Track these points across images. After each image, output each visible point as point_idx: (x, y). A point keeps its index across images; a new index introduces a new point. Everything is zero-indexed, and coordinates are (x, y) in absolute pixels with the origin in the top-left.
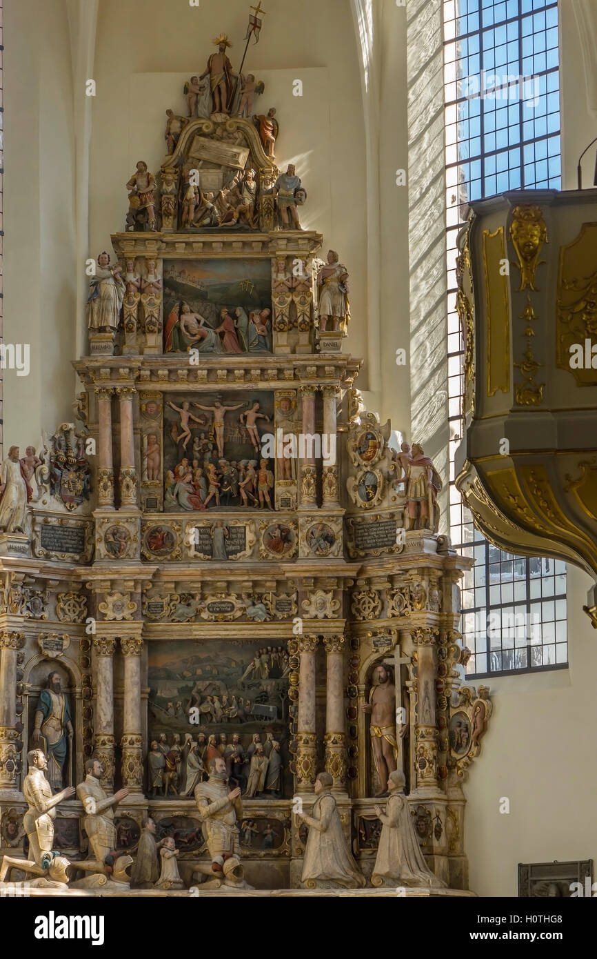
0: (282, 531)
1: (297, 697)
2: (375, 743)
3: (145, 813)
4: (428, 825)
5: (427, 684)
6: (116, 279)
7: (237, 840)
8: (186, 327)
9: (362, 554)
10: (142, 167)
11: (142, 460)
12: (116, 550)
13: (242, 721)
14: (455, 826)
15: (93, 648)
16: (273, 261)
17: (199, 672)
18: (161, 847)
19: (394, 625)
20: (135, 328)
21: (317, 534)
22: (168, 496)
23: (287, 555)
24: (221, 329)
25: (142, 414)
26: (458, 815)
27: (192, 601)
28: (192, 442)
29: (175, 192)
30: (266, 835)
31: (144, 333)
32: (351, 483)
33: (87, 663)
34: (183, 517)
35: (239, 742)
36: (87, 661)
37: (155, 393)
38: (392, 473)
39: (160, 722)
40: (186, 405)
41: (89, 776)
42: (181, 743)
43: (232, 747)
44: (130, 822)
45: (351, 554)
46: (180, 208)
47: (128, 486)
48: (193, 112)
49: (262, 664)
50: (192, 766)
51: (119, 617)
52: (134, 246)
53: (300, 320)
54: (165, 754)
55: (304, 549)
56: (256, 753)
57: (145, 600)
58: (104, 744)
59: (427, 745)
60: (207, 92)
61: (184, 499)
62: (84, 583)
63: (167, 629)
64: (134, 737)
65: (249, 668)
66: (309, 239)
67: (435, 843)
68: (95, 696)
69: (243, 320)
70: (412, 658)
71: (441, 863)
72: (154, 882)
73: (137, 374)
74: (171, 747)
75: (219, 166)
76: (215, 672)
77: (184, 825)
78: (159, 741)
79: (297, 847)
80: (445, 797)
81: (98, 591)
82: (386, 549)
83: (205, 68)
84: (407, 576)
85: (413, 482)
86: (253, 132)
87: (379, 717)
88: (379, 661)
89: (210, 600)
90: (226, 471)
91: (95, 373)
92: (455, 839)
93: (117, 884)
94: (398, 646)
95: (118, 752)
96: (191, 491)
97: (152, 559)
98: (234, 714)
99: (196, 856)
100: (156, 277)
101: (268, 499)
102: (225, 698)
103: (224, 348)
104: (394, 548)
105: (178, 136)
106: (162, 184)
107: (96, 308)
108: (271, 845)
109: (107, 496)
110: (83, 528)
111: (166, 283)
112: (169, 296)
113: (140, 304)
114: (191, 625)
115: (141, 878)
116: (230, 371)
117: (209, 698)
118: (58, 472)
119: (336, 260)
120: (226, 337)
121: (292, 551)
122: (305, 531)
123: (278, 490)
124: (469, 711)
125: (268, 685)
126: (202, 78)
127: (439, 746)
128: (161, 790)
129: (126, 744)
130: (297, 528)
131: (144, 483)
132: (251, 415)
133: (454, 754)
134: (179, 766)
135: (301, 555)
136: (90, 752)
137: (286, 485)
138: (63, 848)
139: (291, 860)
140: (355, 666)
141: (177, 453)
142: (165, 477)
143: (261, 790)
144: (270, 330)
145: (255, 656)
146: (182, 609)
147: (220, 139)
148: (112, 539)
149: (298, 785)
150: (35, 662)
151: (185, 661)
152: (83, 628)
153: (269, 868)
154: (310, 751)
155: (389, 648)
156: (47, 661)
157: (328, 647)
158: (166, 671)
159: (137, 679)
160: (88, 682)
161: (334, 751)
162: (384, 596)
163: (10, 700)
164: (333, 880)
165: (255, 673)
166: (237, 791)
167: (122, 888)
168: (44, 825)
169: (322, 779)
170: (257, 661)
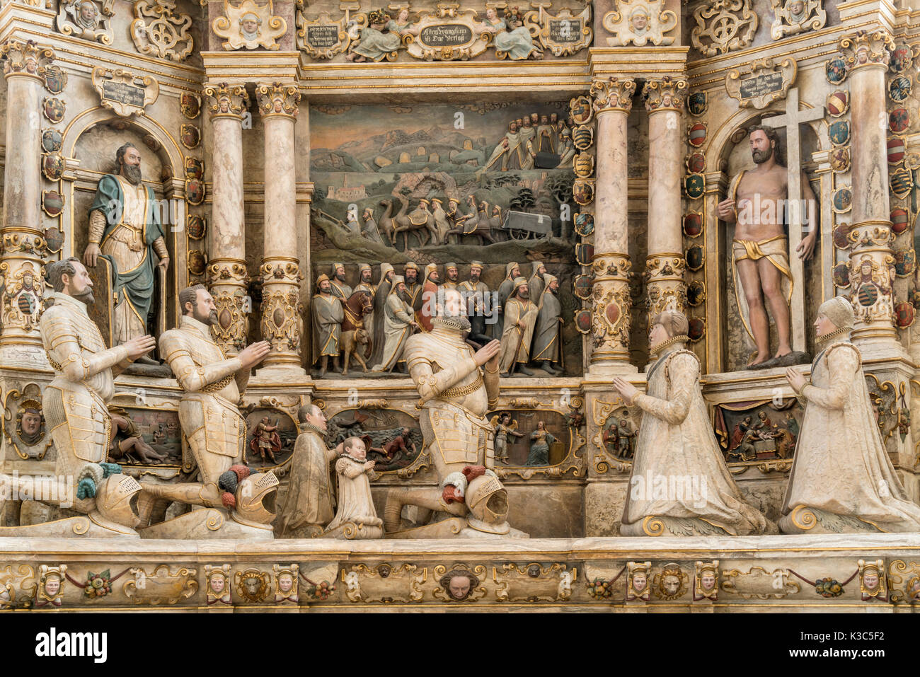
2: (741, 271)
3: (306, 400)
4: (889, 411)
5: (876, 141)
13: (485, 241)
15: (206, 111)
17: (405, 158)
18: (338, 456)
27: (393, 24)
30: (536, 439)
33: (195, 139)
35: (482, 277)
36: (195, 134)
39: (333, 244)
41: (187, 319)
42: (374, 281)
43: (469, 285)
49: (522, 145)
50: (395, 317)
54: (344, 299)
56: (514, 296)
57: (303, 22)
58: (226, 276)
59: (877, 259)
64: (284, 265)
65: (499, 150)
68: (209, 198)
72: (324, 525)
74: (353, 288)
76: (434, 158)
77: (381, 423)
78: (332, 275)
79: (597, 461)
89: (423, 23)
93: (245, 529)
95: (255, 291)
98: (471, 227)
99: (403, 478)
102: (453, 201)
108: (545, 458)
114: (390, 67)
115: (299, 516)
117: (424, 203)
125: (533, 180)
128: (336, 362)
129: (269, 278)
134: (369, 321)
139: (585, 484)
140: (698, 141)
143: (524, 359)
146: (375, 36)
149: (599, 350)
150: (89, 121)
151: (378, 140)
152: (187, 74)
153: (541, 499)
154: (620, 287)
155: (777, 94)
156: (115, 125)
157: (654, 99)
158: (342, 156)
159: (288, 160)
160: (197, 171)
161: (665, 287)
162: (762, 6)
163: (24, 174)
164: (698, 518)
165: (508, 161)
166: (492, 347)
167: (257, 538)
168: (84, 410)
169: (669, 323)
170: (512, 138)
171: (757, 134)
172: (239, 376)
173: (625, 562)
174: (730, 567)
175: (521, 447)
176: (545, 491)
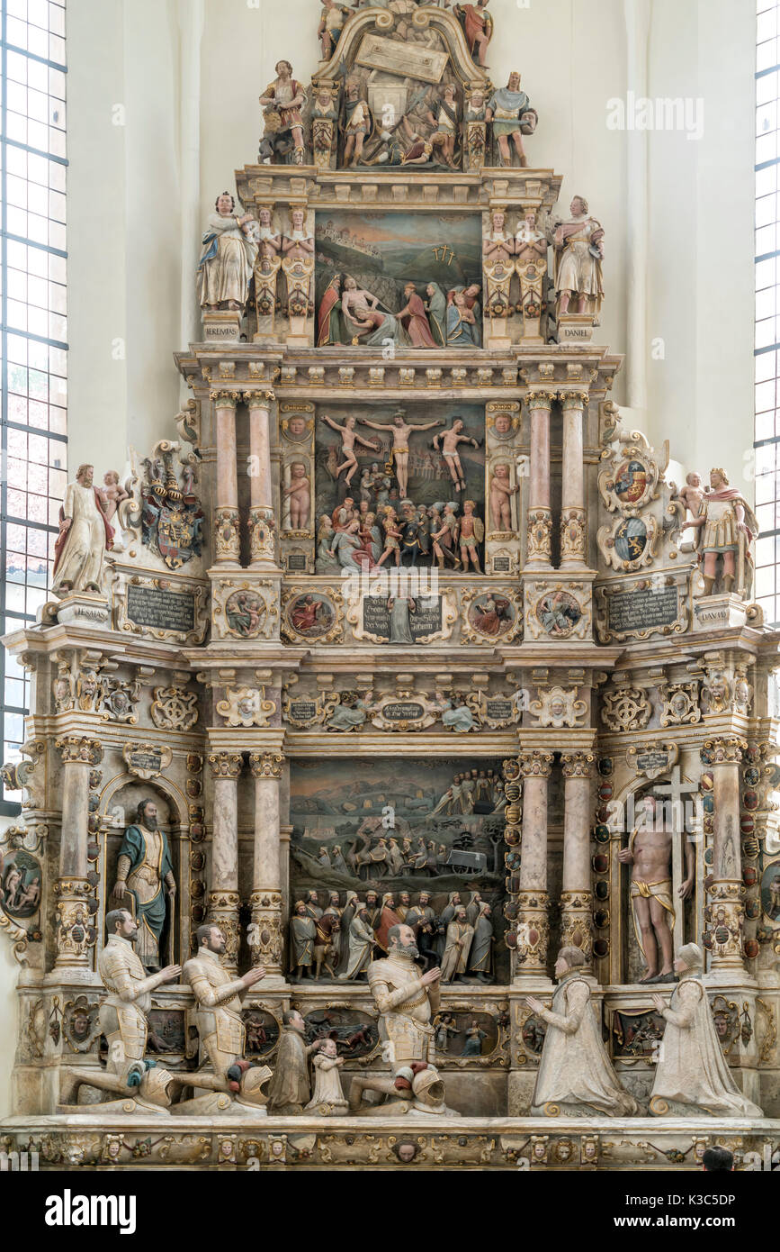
0: (497, 603)
1: (517, 841)
2: (637, 906)
3: (287, 1004)
5: (729, 819)
6: (244, 233)
7: (432, 1044)
9: (620, 636)
10: (285, 71)
11: (283, 501)
12: (243, 625)
13: (433, 874)
14: (770, 1026)
15: (207, 767)
16: (485, 216)
17: (368, 804)
18: (315, 1052)
19: (671, 737)
20: (272, 309)
21: (554, 605)
22: (322, 552)
23: (504, 637)
24: (406, 311)
25: (283, 433)
26: (775, 1009)
27: (361, 703)
28: (359, 475)
29: (335, 115)
30: (470, 1036)
31: (286, 317)
32: (603, 536)
33: (197, 790)
35: (430, 903)
36: (197, 787)
37: (303, 401)
38: (670, 519)
39: (307, 874)
40: (351, 421)
41: (202, 950)
42: (341, 904)
43: (417, 911)
44: (264, 1015)
45: (602, 638)
46: (340, 137)
47: (261, 536)
49: (463, 795)
50: (358, 936)
51: (247, 722)
52: (273, 186)
53: (527, 300)
54: (317, 920)
56: (455, 920)
57: (288, 699)
58: (223, 904)
59: (729, 908)
61: (347, 554)
62: (194, 673)
63: (319, 742)
64: (270, 895)
65: (444, 799)
66: (543, 181)
67: (743, 1051)
68: (209, 837)
69: (438, 300)
70: (700, 785)
71: (751, 1080)
72: (304, 1105)
73: (276, 373)
74: (324, 909)
75: (401, 78)
77: (345, 1021)
78: (307, 900)
79: (518, 1054)
80: (755, 984)
81: (214, 684)
82: (660, 628)
85: (711, 524)
86: (454, 28)
87: (646, 868)
89: (385, 702)
90: (411, 518)
91: (210, 370)
92: (771, 1044)
93: (246, 1108)
94: (677, 769)
95: (245, 916)
96: (358, 543)
97: (297, 641)
98: (421, 863)
99: (363, 1064)
100: (304, 233)
101: (475, 558)
102: (407, 841)
103: (409, 339)
104: (671, 627)
105: (338, 33)
107: (212, 272)
108: (478, 1050)
109: (228, 547)
110: (190, 595)
112: (325, 265)
113: (281, 272)
114: (358, 736)
115: (283, 1097)
116: (420, 372)
117: (383, 842)
118: (154, 510)
119: (584, 211)
120: (413, 324)
121: (513, 632)
122: (535, 602)
123: (492, 547)
125: (472, 824)
127: (747, 910)
128: (309, 971)
129: (257, 905)
130: (520, 599)
131: (286, 533)
132: (451, 437)
134: (337, 937)
135: (527, 636)
136: (202, 916)
137: (504, 539)
138: (159, 1053)
139: (509, 1072)
140: (607, 797)
141: (336, 492)
142: (318, 524)
143: (462, 971)
144: (480, 315)
145: (454, 782)
146: (345, 712)
147: (404, 39)
148: (237, 610)
149: (522, 965)
150: (119, 784)
151: (346, 789)
152: (191, 740)
153: (474, 1082)
154: (540, 916)
155: (665, 769)
156: (136, 783)
157: (569, 769)
158: (316, 801)
159: (274, 811)
160: (199, 816)
161: (576, 917)
162: (655, 697)
163: (77, 836)
164: (586, 1105)
165: (453, 807)
166: (434, 973)
167: (255, 1115)
168: (134, 1021)
169: (569, 957)
170: (456, 789)
172: (241, 993)
173: (530, 1136)
174: (607, 1140)
176: (477, 1076)
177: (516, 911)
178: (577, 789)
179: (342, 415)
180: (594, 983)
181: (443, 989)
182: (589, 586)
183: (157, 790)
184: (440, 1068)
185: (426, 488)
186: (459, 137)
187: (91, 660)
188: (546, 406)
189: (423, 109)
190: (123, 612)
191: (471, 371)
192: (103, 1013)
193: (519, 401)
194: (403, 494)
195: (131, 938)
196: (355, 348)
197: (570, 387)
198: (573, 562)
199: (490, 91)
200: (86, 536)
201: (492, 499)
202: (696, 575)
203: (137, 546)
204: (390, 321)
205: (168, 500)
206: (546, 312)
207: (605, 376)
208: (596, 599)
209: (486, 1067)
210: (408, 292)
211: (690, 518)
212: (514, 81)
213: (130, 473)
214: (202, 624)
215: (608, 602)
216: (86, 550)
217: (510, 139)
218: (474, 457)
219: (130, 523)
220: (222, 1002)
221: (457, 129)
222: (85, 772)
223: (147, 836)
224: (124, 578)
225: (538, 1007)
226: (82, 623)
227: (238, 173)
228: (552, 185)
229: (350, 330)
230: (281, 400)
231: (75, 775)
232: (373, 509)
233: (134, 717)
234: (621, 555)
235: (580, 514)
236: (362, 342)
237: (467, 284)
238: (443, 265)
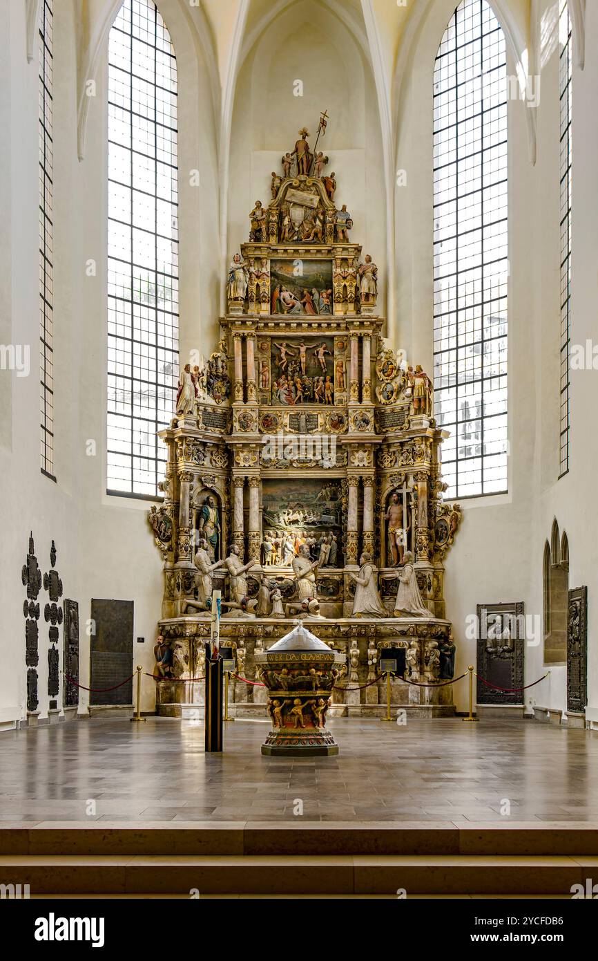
0: (339, 417)
1: (346, 511)
2: (391, 536)
4: (424, 583)
5: (423, 503)
6: (244, 270)
7: (315, 591)
8: (284, 299)
9: (384, 430)
10: (259, 204)
12: (245, 426)
13: (315, 525)
14: (438, 583)
15: (232, 483)
16: (334, 262)
17: (291, 497)
18: (273, 594)
19: (403, 471)
20: (255, 300)
21: (360, 418)
22: (273, 396)
23: (341, 431)
24: (304, 300)
25: (260, 349)
26: (440, 577)
28: (287, 366)
29: (277, 221)
30: (329, 588)
31: (260, 303)
32: (378, 390)
33: (228, 492)
34: (282, 408)
35: (314, 536)
36: (228, 490)
37: (266, 337)
38: (402, 384)
39: (269, 524)
40: (284, 345)
41: (231, 554)
42: (282, 536)
43: (310, 539)
44: (254, 580)
45: (378, 431)
46: (280, 230)
47: (251, 391)
48: (287, 173)
49: (327, 493)
50: (288, 549)
51: (247, 465)
52: (254, 251)
53: (349, 296)
54: (273, 542)
55: (352, 427)
56: (324, 543)
57: (261, 455)
58: (238, 537)
59: (423, 537)
60: (295, 162)
61: (283, 397)
62: (227, 445)
63: (273, 473)
64: (255, 533)
65: (320, 494)
66: (355, 248)
67: (428, 593)
68: (233, 510)
69: (316, 296)
71: (431, 604)
72: (269, 615)
73: (256, 325)
74: (275, 539)
75: (302, 206)
76: (300, 497)
77: (284, 581)
78: (269, 535)
79: (347, 595)
80: (432, 567)
81: (234, 450)
82: (399, 427)
83: (294, 149)
84: (412, 442)
85: (416, 387)
86: (322, 186)
88: (394, 491)
90: (307, 383)
91: (232, 325)
92: (438, 590)
94: (405, 483)
95: (247, 541)
96: (287, 393)
97: (265, 432)
98: (311, 520)
99: (290, 600)
100: (266, 269)
101: (330, 399)
102: (306, 511)
103: (306, 312)
104: (403, 427)
105: (278, 188)
106: (269, 216)
107: (232, 286)
108: (332, 594)
109: (239, 395)
110: (225, 414)
111: (273, 274)
113: (258, 285)
114: (288, 470)
116: (310, 325)
117: (297, 511)
118: (212, 381)
119: (370, 261)
120: (307, 305)
121: (345, 429)
122: (352, 417)
123: (336, 394)
124: (448, 519)
125: (330, 504)
126: (292, 154)
127: (430, 539)
128: (270, 562)
129: (251, 537)
130: (347, 416)
131: (260, 389)
132: (321, 350)
133: (438, 543)
134: (280, 549)
135: (350, 430)
136: (230, 541)
137: (341, 391)
139: (344, 601)
140: (380, 494)
141: (279, 372)
142: (272, 385)
143: (326, 563)
144: (332, 301)
145: (323, 488)
147: (303, 190)
148: (243, 420)
149: (348, 561)
150: (199, 490)
151: (283, 491)
152: (226, 472)
153: (331, 607)
154: (354, 541)
155: (400, 483)
156: (206, 489)
157: (365, 483)
158: (272, 496)
159: (257, 500)
160: (229, 502)
161: (368, 541)
162: (397, 454)
163: (185, 510)
164: (371, 613)
165: (323, 498)
166: (316, 563)
167: (252, 618)
168: (207, 581)
169: (365, 557)
170: (324, 491)
171: (395, 495)
172: (246, 571)
173: (350, 626)
174: (379, 628)
175: (325, 590)
176: (332, 604)
177: (346, 539)
178: (368, 491)
179: (281, 342)
180: (375, 568)
181: (319, 570)
182: (373, 411)
183: (214, 493)
184: (319, 601)
185: (312, 371)
186: (324, 230)
187: (190, 441)
188: (357, 339)
189: (310, 218)
190: (201, 421)
191: (329, 324)
192: (197, 579)
193: (347, 336)
194: (304, 373)
195: (206, 550)
196: (285, 316)
197: (365, 331)
198: (367, 401)
199: (336, 212)
200: (188, 392)
201: (337, 375)
202: (412, 406)
203: (206, 395)
204: (298, 304)
205: (217, 376)
206: (356, 300)
207: (378, 326)
208: (375, 415)
209: (335, 601)
210: (305, 292)
211: (409, 384)
212: (344, 208)
213: (203, 367)
214: (229, 426)
215: (379, 416)
216: (188, 398)
217: (343, 232)
218: (330, 358)
219: (203, 386)
220: (239, 575)
221: (323, 226)
222: (188, 485)
223: (210, 510)
224: (201, 408)
225: (354, 576)
226: (188, 427)
227: (241, 245)
228: (358, 250)
229: (283, 307)
230: (258, 336)
231: (184, 486)
232: (293, 380)
233: (205, 463)
234: (384, 398)
235: (369, 382)
236: (288, 313)
237: (327, 289)
238: (318, 281)
